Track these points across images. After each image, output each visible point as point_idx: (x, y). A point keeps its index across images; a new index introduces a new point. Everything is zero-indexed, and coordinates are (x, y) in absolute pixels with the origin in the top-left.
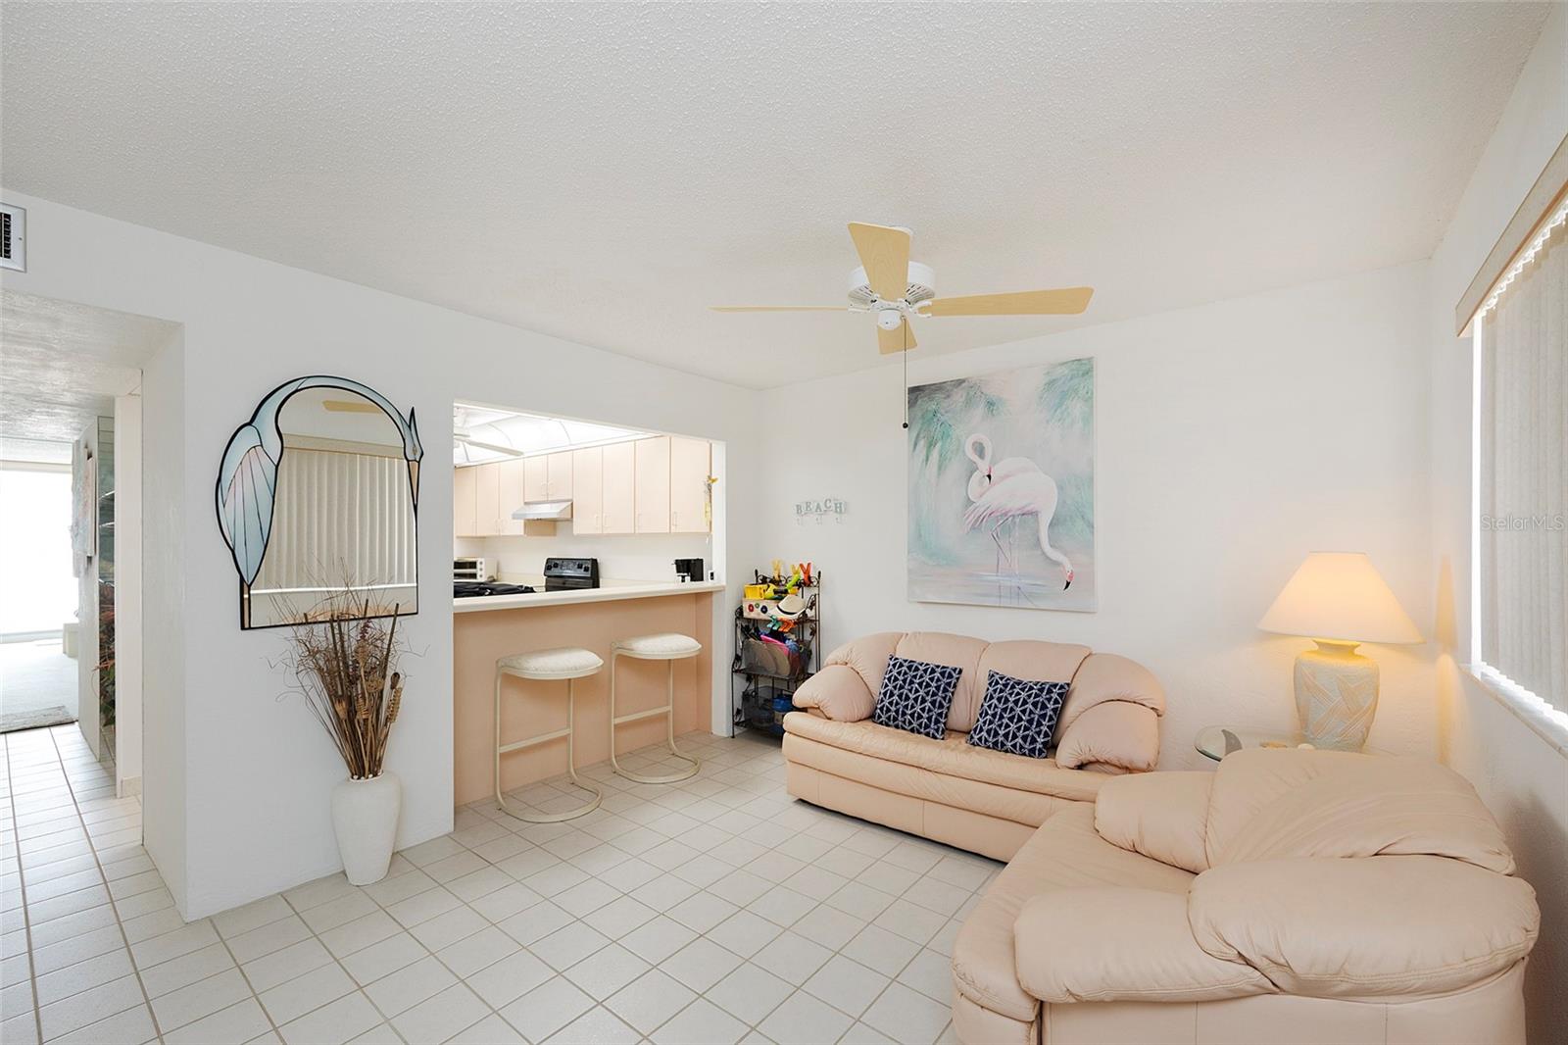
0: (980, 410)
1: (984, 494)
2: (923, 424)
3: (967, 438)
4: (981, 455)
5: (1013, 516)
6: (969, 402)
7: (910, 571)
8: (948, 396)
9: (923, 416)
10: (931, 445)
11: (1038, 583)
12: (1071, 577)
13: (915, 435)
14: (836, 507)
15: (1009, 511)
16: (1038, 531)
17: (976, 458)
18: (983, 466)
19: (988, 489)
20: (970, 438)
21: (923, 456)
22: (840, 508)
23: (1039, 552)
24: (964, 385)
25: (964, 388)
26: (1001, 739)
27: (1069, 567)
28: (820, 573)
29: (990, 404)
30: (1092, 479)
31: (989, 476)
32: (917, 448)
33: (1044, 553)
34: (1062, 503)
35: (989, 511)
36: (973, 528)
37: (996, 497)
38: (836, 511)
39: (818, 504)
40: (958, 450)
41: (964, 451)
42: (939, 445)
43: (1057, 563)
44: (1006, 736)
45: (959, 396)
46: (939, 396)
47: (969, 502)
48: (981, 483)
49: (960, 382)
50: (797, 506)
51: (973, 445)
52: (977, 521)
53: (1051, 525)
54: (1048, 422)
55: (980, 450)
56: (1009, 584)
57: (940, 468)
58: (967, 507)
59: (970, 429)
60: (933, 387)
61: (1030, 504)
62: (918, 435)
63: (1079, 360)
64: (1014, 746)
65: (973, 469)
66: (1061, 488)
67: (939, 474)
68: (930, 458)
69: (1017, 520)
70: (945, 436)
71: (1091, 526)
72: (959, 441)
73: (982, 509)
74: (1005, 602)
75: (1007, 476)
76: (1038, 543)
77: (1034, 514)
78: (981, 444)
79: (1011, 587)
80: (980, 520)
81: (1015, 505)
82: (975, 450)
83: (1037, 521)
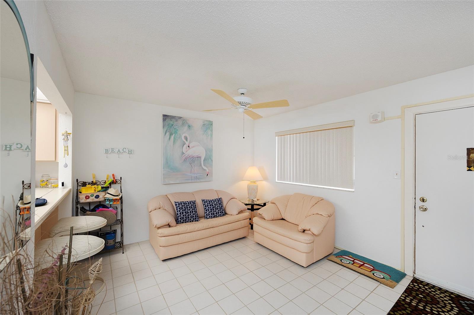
0: (186, 128)
1: (187, 151)
2: (168, 127)
3: (183, 134)
4: (187, 140)
5: (195, 158)
6: (183, 124)
7: (163, 175)
8: (177, 121)
9: (168, 125)
10: (171, 134)
11: (201, 175)
12: (208, 173)
13: (165, 130)
14: (129, 152)
15: (194, 157)
16: (201, 162)
17: (185, 141)
18: (187, 143)
19: (189, 150)
20: (183, 135)
21: (168, 137)
22: (130, 152)
23: (201, 167)
24: (182, 119)
25: (181, 120)
26: (215, 215)
27: (208, 171)
28: (121, 178)
29: (189, 126)
30: (212, 150)
31: (189, 146)
32: (166, 135)
33: (202, 167)
34: (206, 155)
35: (189, 156)
36: (184, 161)
37: (190, 152)
38: (129, 153)
39: (119, 150)
40: (179, 137)
41: (182, 138)
42: (174, 135)
43: (205, 170)
44: (216, 213)
45: (180, 122)
46: (173, 120)
47: (183, 153)
48: (187, 148)
49: (180, 118)
50: (106, 150)
51: (184, 137)
52: (185, 159)
53: (204, 160)
54: (203, 134)
55: (186, 138)
56: (193, 176)
57: (174, 142)
58: (182, 155)
59: (184, 132)
60: (172, 117)
61: (199, 155)
62: (166, 131)
63: (210, 121)
64: (219, 215)
65: (184, 144)
66: (206, 151)
67: (174, 144)
68: (171, 139)
69: (196, 159)
70: (176, 133)
71: (212, 161)
72: (180, 135)
73: (187, 155)
74: (193, 181)
75: (193, 147)
76: (201, 165)
77: (200, 157)
78: (186, 137)
79: (194, 177)
80: (186, 158)
81: (196, 154)
82: (185, 138)
83: (201, 159)
